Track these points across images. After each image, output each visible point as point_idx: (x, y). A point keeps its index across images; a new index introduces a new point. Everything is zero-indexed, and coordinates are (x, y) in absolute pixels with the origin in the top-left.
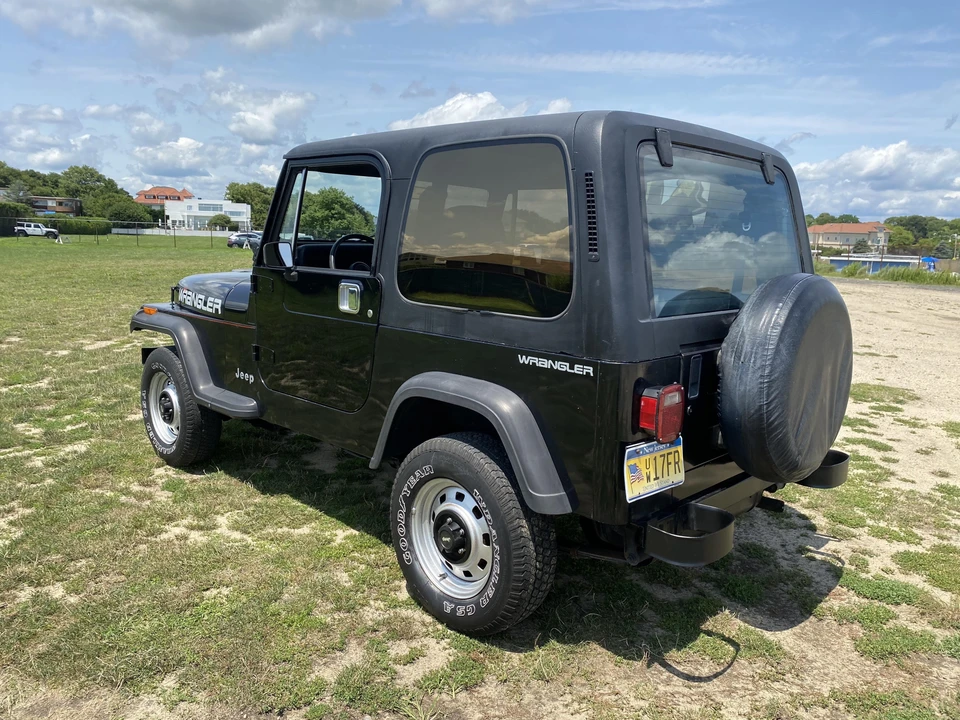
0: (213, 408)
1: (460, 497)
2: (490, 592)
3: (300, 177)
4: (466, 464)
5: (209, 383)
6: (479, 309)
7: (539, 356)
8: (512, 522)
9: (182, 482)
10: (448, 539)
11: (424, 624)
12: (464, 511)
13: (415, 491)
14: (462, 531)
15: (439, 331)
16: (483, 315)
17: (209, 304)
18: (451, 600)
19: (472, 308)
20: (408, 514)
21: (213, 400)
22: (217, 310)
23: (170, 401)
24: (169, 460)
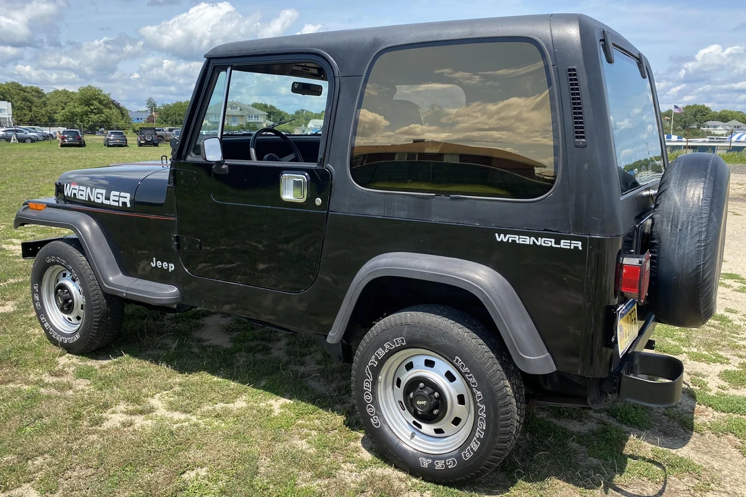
0: (129, 297)
1: (429, 364)
2: (475, 446)
3: (223, 76)
4: (445, 334)
5: (117, 274)
6: (448, 194)
7: (519, 233)
8: (497, 384)
9: (91, 369)
10: (424, 403)
11: (401, 480)
12: (436, 376)
13: (382, 362)
14: (436, 394)
15: (401, 215)
16: (452, 199)
17: (112, 198)
18: (427, 456)
19: (438, 193)
20: (375, 383)
21: (128, 289)
22: (124, 204)
23: (69, 292)
24: (69, 349)
